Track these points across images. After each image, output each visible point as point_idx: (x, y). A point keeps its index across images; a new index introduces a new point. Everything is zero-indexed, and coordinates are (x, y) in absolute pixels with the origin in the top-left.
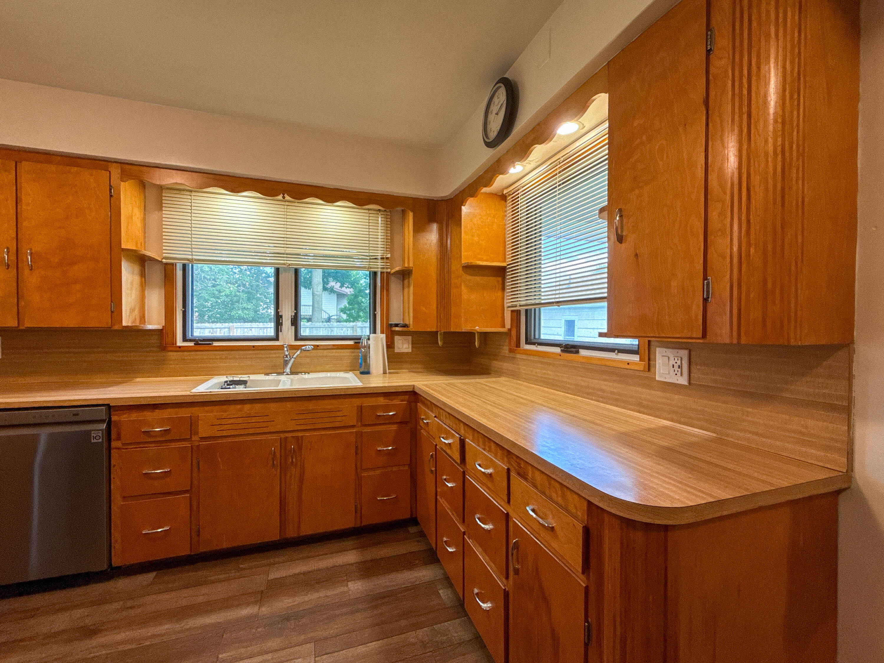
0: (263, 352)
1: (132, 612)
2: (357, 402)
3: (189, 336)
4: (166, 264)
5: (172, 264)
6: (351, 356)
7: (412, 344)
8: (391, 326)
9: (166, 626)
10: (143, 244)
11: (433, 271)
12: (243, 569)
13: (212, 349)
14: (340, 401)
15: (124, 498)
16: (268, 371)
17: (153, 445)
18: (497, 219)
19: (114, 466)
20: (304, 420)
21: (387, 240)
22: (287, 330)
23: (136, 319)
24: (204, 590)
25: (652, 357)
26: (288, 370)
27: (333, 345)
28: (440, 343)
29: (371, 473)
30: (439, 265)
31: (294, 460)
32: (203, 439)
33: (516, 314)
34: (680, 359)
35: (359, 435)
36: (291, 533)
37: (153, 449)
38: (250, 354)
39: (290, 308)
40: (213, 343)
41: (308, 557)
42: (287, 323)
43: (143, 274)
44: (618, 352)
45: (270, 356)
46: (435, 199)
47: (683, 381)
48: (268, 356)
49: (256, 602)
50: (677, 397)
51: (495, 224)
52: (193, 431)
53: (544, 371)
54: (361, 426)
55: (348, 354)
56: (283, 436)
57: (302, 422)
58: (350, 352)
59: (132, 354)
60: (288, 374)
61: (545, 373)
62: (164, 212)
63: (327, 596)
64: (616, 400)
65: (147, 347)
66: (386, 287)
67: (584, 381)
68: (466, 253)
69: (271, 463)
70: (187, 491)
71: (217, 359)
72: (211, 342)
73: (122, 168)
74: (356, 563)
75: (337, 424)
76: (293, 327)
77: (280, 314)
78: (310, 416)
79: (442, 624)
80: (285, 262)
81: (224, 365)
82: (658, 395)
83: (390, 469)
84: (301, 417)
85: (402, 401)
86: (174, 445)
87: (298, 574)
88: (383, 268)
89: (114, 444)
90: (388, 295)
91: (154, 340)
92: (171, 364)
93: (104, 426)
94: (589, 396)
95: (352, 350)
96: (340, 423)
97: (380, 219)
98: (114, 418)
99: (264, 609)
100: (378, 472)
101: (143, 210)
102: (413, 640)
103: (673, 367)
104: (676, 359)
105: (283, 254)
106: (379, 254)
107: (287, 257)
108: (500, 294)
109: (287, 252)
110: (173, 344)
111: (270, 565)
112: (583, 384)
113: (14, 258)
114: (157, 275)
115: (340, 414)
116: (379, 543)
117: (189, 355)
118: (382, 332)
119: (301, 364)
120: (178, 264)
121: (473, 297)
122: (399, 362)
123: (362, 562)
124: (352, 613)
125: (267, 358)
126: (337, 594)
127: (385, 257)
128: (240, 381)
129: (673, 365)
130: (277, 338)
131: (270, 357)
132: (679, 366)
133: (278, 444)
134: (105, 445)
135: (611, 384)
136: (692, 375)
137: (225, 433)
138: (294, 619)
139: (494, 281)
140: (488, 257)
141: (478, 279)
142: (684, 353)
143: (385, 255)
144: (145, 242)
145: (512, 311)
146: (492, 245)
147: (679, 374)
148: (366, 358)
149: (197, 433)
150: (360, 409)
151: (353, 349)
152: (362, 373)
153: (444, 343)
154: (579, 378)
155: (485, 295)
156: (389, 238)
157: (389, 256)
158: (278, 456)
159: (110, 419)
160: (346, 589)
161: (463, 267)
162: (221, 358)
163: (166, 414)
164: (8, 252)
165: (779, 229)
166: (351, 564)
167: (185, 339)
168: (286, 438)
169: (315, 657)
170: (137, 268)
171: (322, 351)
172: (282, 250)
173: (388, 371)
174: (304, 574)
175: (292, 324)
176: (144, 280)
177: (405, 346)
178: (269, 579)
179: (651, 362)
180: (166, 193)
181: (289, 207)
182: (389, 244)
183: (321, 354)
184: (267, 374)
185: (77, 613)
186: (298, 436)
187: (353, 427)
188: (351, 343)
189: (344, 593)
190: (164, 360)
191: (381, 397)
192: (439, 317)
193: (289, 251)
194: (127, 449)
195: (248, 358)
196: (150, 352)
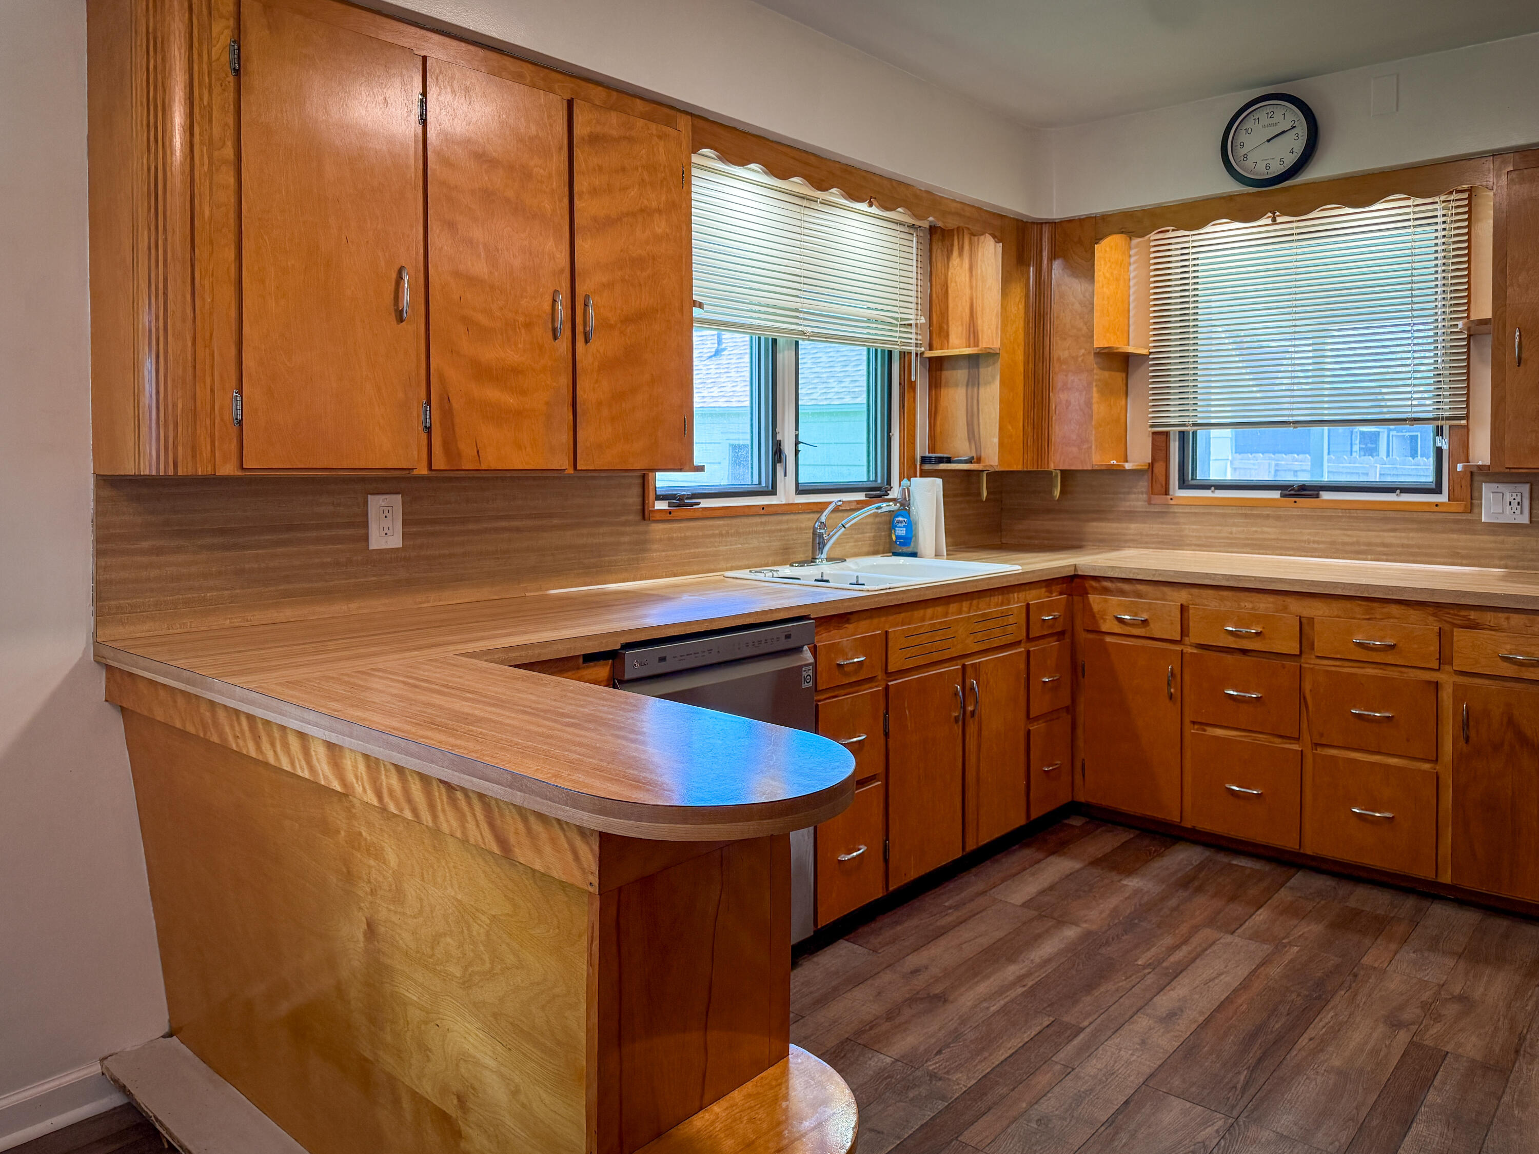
17: (844, 691)
25: (1476, 494)
33: (1160, 440)
34: (1519, 495)
37: (847, 700)
39: (790, 425)
40: (700, 503)
44: (1401, 492)
47: (1525, 519)
50: (1512, 539)
53: (1254, 529)
61: (1256, 532)
65: (621, 514)
67: (1348, 535)
71: (713, 536)
72: (697, 501)
82: (1485, 540)
84: (979, 627)
90: (914, 399)
91: (633, 498)
92: (656, 551)
103: (1510, 504)
104: (1514, 495)
108: (1123, 401)
112: (1347, 539)
117: (670, 530)
129: (1510, 503)
130: (773, 492)
132: (1519, 503)
135: (1403, 534)
136: (1534, 511)
139: (1119, 378)
140: (1115, 337)
142: (1526, 489)
145: (1154, 433)
147: (1518, 512)
150: (1027, 610)
154: (1338, 532)
157: (922, 320)
161: (1096, 353)
162: (721, 535)
179: (1475, 502)
190: (644, 542)
195: (756, 532)
196: (625, 524)
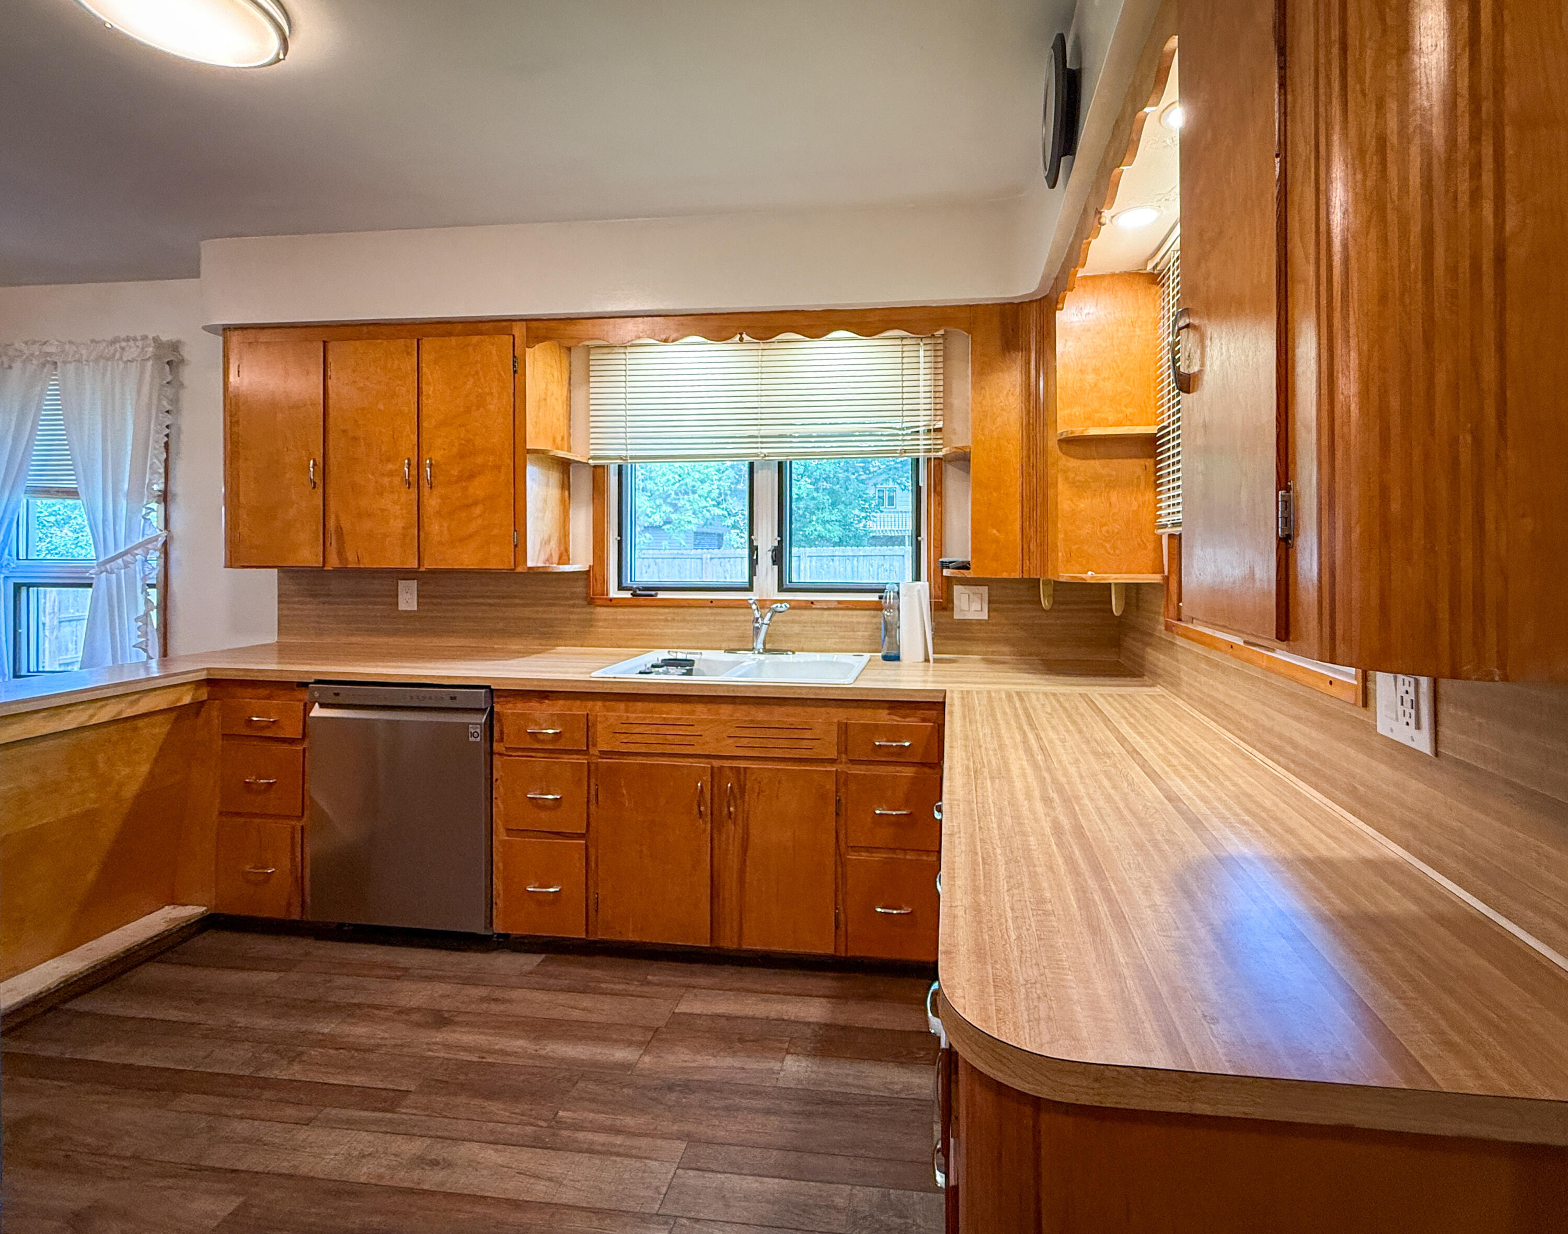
0: (726, 611)
1: (495, 1008)
2: (840, 715)
3: (627, 582)
4: (595, 467)
5: (603, 467)
6: (871, 623)
7: (990, 602)
8: (945, 565)
9: (521, 1043)
10: (566, 439)
11: (1013, 452)
12: (649, 983)
13: (655, 603)
14: (810, 710)
15: (509, 831)
16: (733, 645)
17: (542, 755)
18: (1140, 327)
19: (497, 780)
20: (748, 740)
21: (937, 395)
22: (764, 572)
23: (551, 555)
24: (586, 1001)
26: (759, 645)
27: (839, 602)
28: (1045, 603)
29: (864, 856)
30: (1025, 438)
31: (732, 809)
32: (604, 754)
33: (1176, 543)
34: (1413, 682)
35: (842, 780)
36: (728, 942)
37: (540, 762)
38: (707, 615)
39: (770, 534)
40: (656, 595)
41: (748, 991)
42: (764, 559)
43: (565, 485)
45: (738, 619)
46: (1016, 301)
47: (1425, 744)
48: (733, 619)
49: (640, 1044)
50: (1413, 785)
51: (1136, 339)
52: (590, 740)
53: (1212, 682)
54: (846, 763)
55: (865, 620)
56: (716, 763)
57: (744, 742)
58: (870, 616)
59: (554, 609)
60: (759, 653)
61: (1212, 686)
62: (591, 385)
63: (743, 1069)
64: (1316, 772)
65: (570, 599)
66: (938, 487)
67: (1268, 716)
68: (1067, 412)
69: (696, 810)
70: (581, 836)
71: (660, 620)
72: (653, 593)
73: (528, 328)
74: (817, 1024)
75: (805, 754)
76: (776, 567)
77: (755, 544)
78: (759, 733)
79: (907, 1193)
80: (759, 450)
81: (670, 631)
83: (901, 856)
84: (746, 733)
85: (924, 720)
86: (566, 759)
87: (719, 1016)
88: (929, 451)
89: (497, 747)
90: (940, 504)
91: (579, 589)
92: (601, 627)
93: (483, 718)
94: (1276, 756)
95: (873, 612)
96: (808, 752)
97: (922, 353)
98: (497, 708)
99: (647, 1059)
100: (878, 857)
101: (567, 385)
102: (840, 1202)
103: (1401, 702)
104: (1407, 682)
105: (756, 437)
106: (922, 423)
107: (761, 442)
108: (1149, 496)
109: (762, 433)
110: (603, 594)
111: (688, 986)
112: (1266, 722)
113: (415, 472)
114: (582, 484)
115: (808, 735)
116: (874, 997)
117: (624, 614)
118: (929, 580)
119: (785, 636)
120: (612, 466)
121: (1083, 504)
122: (962, 639)
123: (826, 1025)
124: (768, 1112)
125: (732, 621)
126: (761, 1071)
127: (931, 427)
128: (686, 660)
129: (1401, 698)
130: (750, 588)
131: (736, 621)
132: (1412, 701)
133: (707, 778)
134: (484, 746)
135: (1307, 730)
136: (1442, 729)
137: (633, 748)
138: (681, 1092)
139: (1135, 467)
140: (1120, 415)
141: (1096, 465)
143: (933, 423)
144: (569, 435)
145: (1170, 536)
146: (1129, 388)
147: (1412, 722)
148: (890, 629)
149: (595, 745)
150: (844, 729)
151: (874, 610)
152: (886, 658)
153: (1054, 602)
154: (1258, 705)
155: (1114, 499)
156: (941, 389)
157: (940, 425)
158: (708, 796)
159: (492, 708)
160: (776, 1066)
161: (1060, 441)
162: (667, 620)
163: (558, 707)
164: (409, 464)
165: (1417, 346)
166: (808, 1024)
167: (621, 588)
168: (721, 768)
169: (678, 1168)
170: (555, 477)
171: (820, 612)
172: (753, 431)
173: (931, 656)
174: (728, 1018)
175: (774, 563)
176: (567, 493)
177: (976, 606)
178: (676, 1011)
179: (1367, 684)
180: (594, 354)
181: (765, 353)
182: (942, 401)
183: (818, 619)
184: (730, 651)
185: (442, 988)
186: (739, 768)
187: (832, 761)
188: (874, 597)
189: (771, 1071)
190: (591, 620)
191: (883, 709)
192: (1026, 552)
193: (765, 431)
194: (511, 756)
195: (704, 621)
196: (573, 606)
